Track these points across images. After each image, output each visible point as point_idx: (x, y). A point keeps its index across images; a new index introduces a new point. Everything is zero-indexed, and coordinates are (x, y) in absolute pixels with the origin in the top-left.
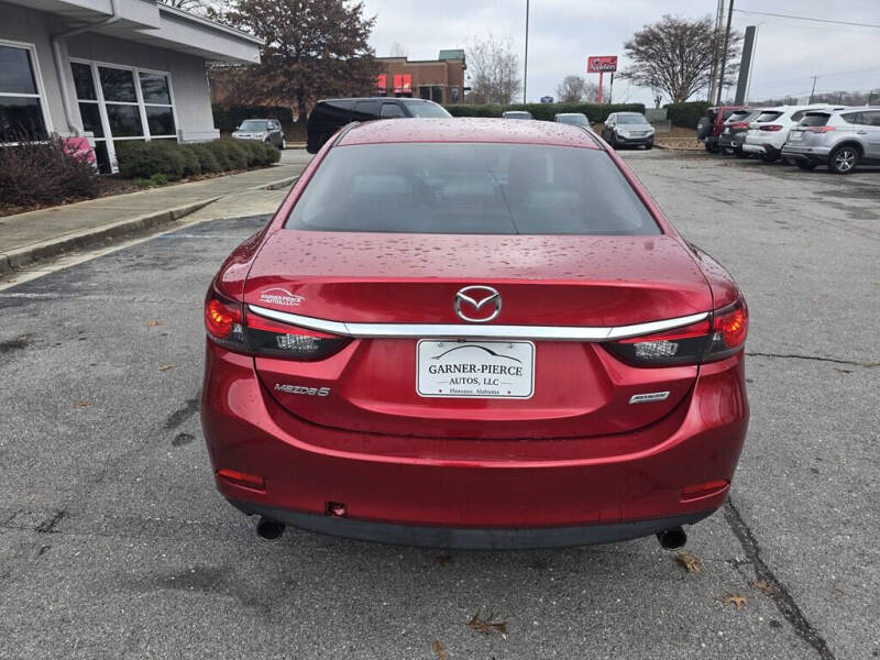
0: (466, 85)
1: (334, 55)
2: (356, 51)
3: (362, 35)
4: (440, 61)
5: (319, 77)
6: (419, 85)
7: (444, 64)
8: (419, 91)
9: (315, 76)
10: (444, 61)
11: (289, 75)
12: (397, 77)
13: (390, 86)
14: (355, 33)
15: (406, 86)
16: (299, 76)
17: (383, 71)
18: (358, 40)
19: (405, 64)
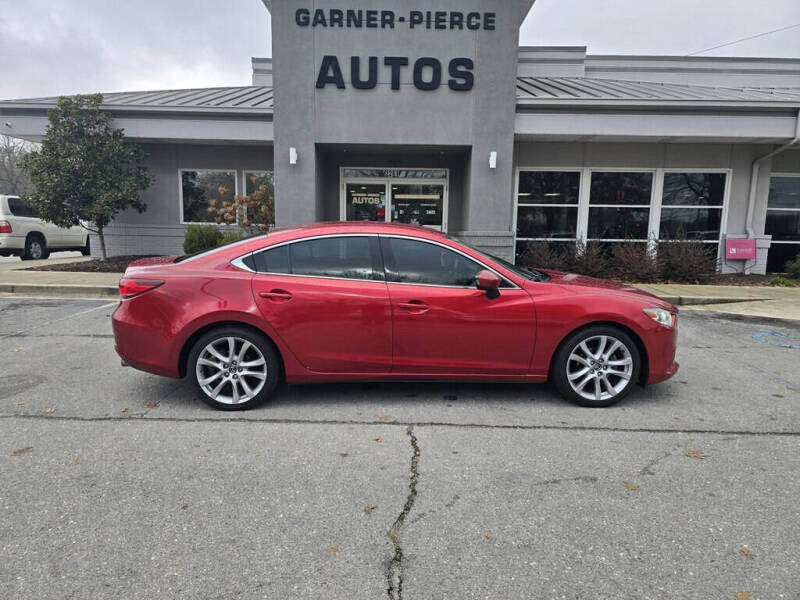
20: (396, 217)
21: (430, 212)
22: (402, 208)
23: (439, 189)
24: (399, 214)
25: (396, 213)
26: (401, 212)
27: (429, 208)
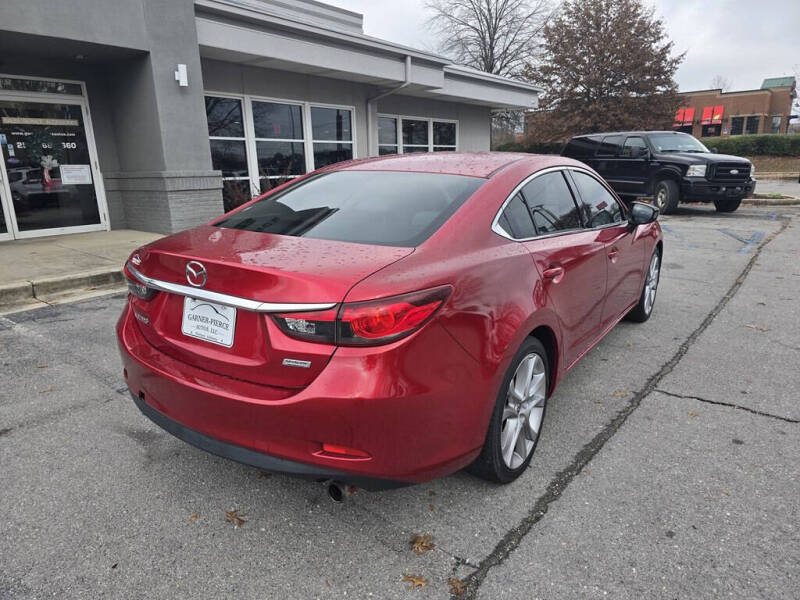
0: (793, 113)
1: (634, 94)
2: (659, 88)
3: (666, 73)
4: (762, 90)
5: (614, 115)
6: (731, 116)
7: (766, 92)
8: (730, 122)
9: (610, 114)
10: (767, 90)
11: (585, 115)
12: (707, 109)
13: (697, 119)
14: (660, 71)
15: (717, 117)
16: (595, 115)
17: (684, 104)
18: (663, 77)
19: (718, 96)
20: (12, 153)
21: (67, 145)
22: (21, 139)
23: (75, 111)
24: (16, 149)
25: (10, 147)
26: (20, 145)
27: (66, 140)
